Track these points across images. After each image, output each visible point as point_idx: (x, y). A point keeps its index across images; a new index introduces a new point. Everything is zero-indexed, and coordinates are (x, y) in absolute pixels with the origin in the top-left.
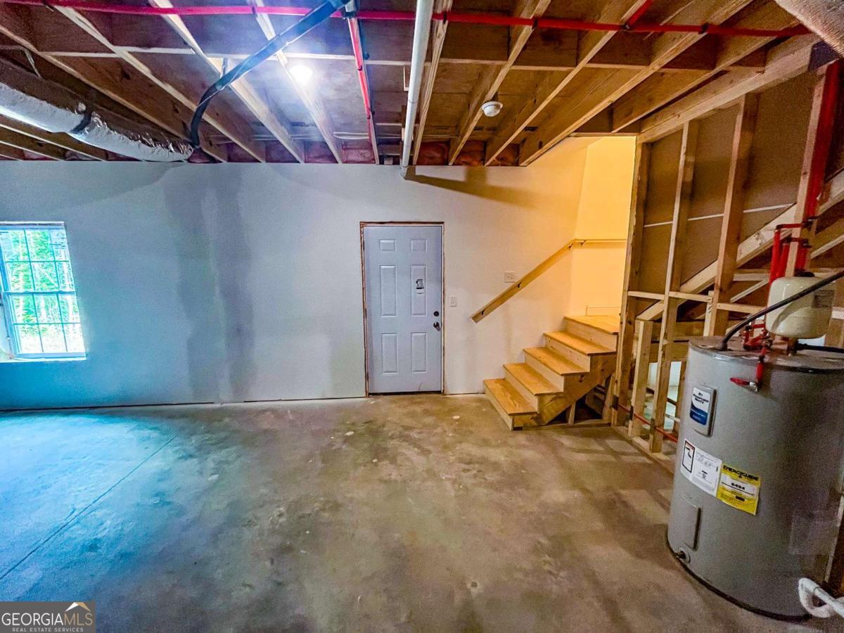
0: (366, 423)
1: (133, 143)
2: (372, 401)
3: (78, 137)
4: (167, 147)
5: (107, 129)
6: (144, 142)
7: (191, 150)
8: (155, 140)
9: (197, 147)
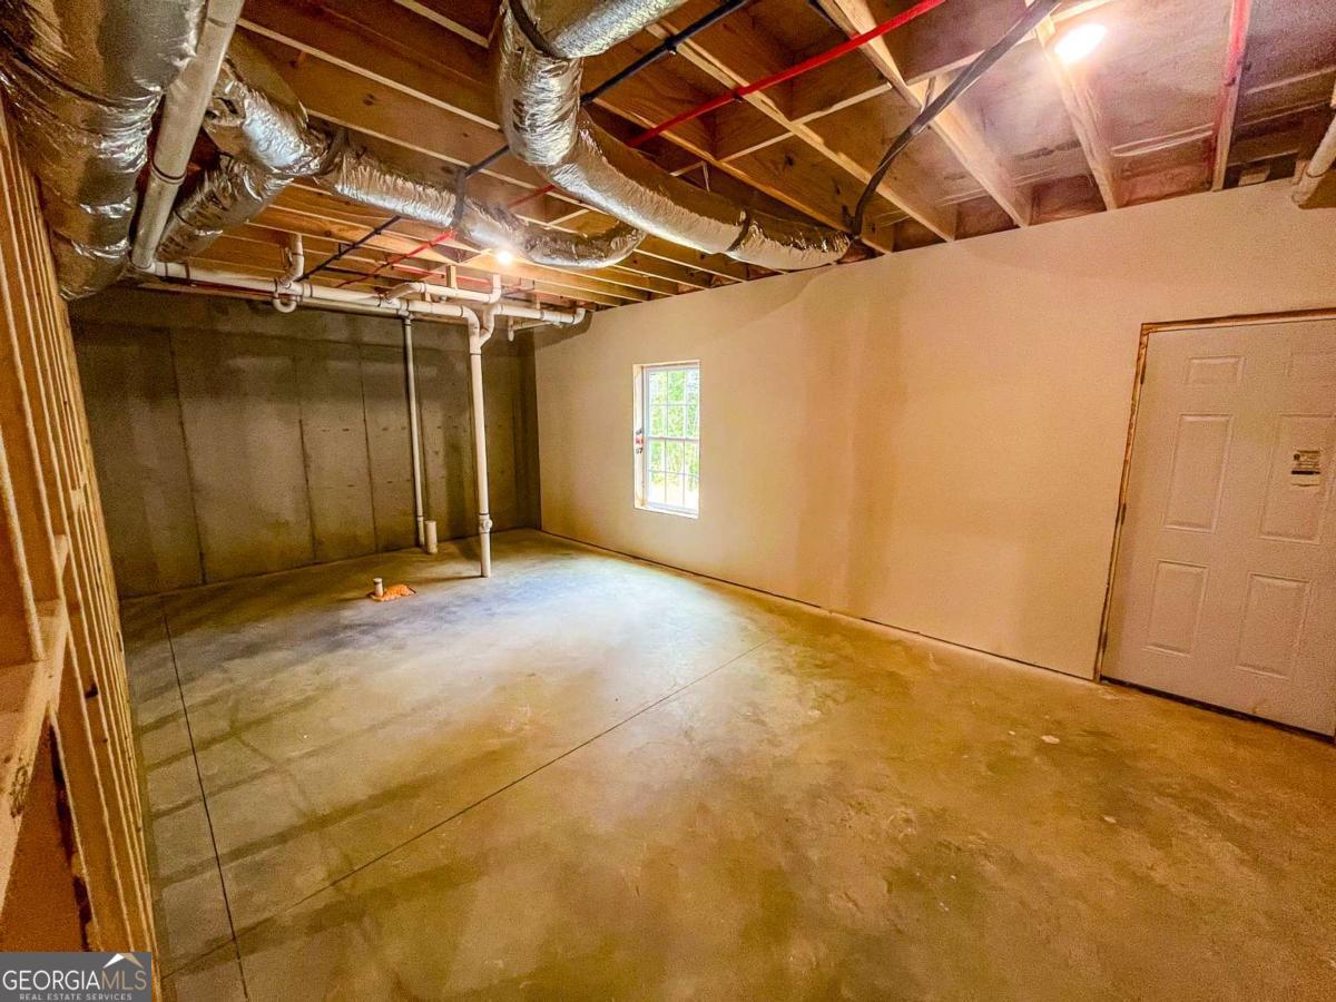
0: (1091, 733)
1: (785, 250)
2: (1107, 693)
3: (733, 255)
4: (820, 247)
5: (763, 237)
6: (796, 246)
7: (847, 244)
8: (808, 240)
9: (857, 238)
